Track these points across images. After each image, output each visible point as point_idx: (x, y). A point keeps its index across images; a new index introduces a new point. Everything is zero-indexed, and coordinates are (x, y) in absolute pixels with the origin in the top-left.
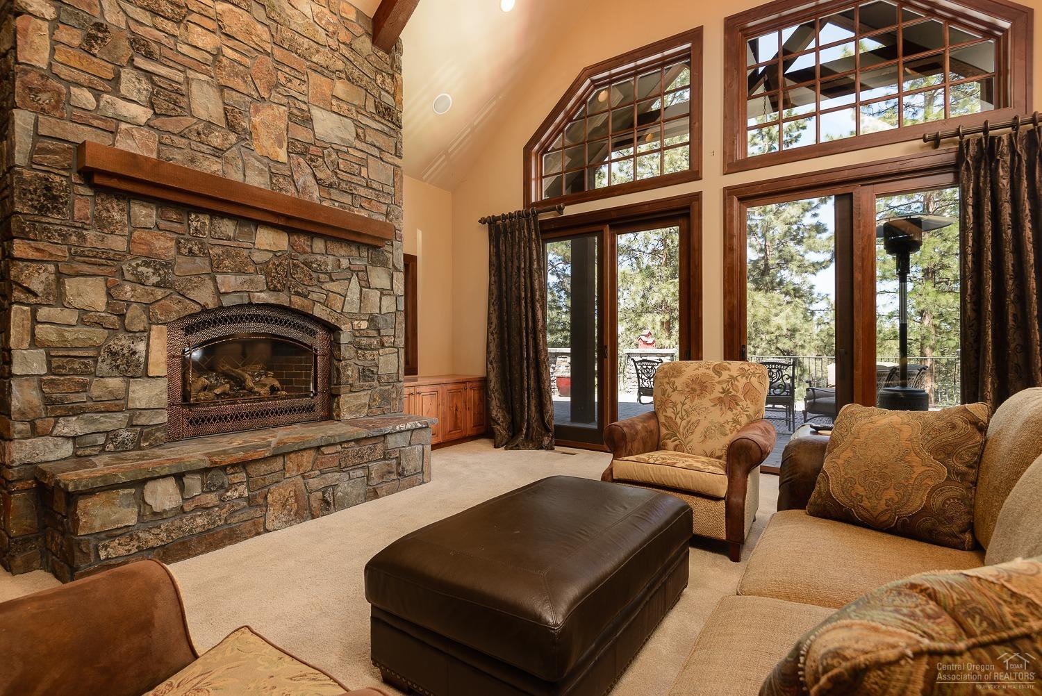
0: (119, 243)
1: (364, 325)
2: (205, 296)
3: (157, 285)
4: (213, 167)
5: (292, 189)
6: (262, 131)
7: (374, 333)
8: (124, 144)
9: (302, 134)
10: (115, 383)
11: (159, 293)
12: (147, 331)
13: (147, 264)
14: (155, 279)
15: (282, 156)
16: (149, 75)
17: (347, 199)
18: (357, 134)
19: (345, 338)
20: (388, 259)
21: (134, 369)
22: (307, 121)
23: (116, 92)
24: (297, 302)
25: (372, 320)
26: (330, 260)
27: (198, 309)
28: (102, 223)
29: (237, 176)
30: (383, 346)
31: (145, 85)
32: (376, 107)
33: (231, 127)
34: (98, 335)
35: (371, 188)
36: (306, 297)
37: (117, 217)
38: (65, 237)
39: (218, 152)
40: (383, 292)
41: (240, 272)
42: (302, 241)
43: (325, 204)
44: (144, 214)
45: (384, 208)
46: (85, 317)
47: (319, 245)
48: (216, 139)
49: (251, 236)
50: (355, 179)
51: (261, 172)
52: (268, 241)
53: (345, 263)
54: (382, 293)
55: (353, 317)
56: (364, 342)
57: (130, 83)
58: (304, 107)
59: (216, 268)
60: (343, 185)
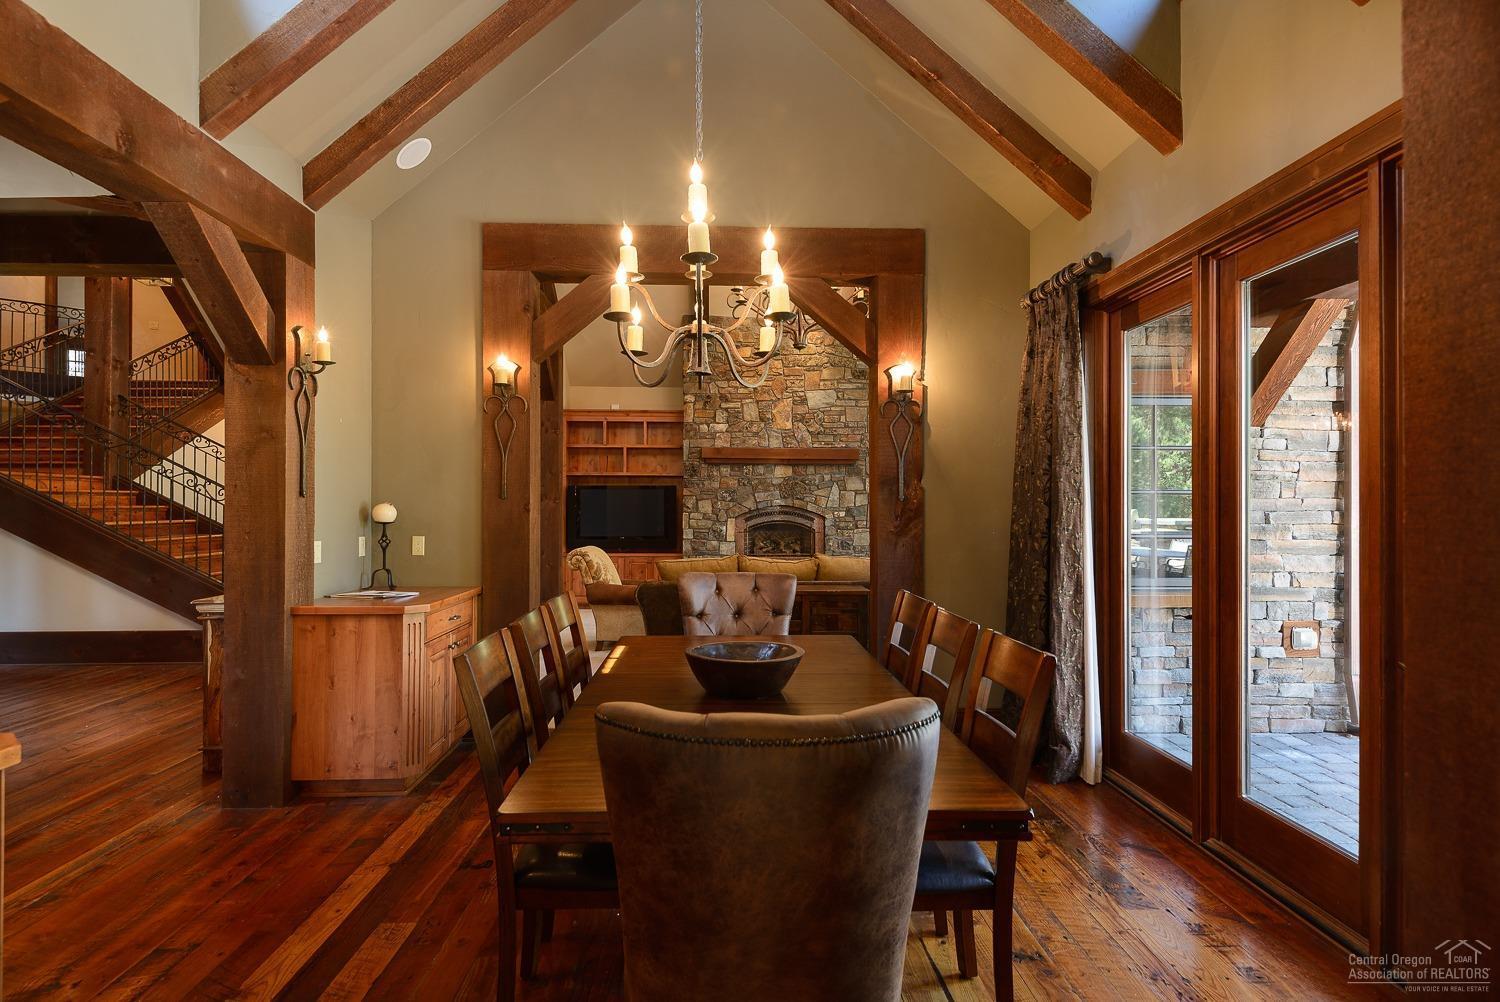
0: (716, 485)
1: (842, 514)
2: (750, 504)
3: (730, 501)
4: (753, 442)
5: (794, 442)
6: (778, 416)
7: (851, 519)
8: (719, 444)
9: (801, 410)
10: (715, 543)
11: (731, 504)
12: (726, 521)
13: (726, 492)
14: (729, 498)
15: (789, 425)
16: (726, 409)
17: (830, 439)
18: (838, 397)
19: (827, 523)
20: (861, 470)
21: (721, 538)
22: (804, 401)
23: (715, 422)
24: (797, 503)
25: (848, 511)
26: (817, 477)
27: (747, 510)
28: (710, 477)
29: (765, 444)
30: (857, 528)
31: (725, 414)
32: (853, 374)
33: (762, 420)
34: (709, 524)
35: (848, 427)
36: (802, 500)
37: (715, 474)
38: (698, 485)
39: (756, 434)
40: (857, 492)
41: (766, 491)
42: (800, 469)
43: (815, 445)
44: (725, 470)
45: (859, 437)
46: (705, 516)
47: (811, 470)
48: (754, 429)
49: (772, 471)
50: (835, 425)
51: (777, 438)
52: (780, 473)
53: (827, 478)
54: (856, 494)
55: (834, 510)
56: (842, 525)
57: (721, 416)
58: (802, 394)
59: (755, 489)
60: (828, 431)
